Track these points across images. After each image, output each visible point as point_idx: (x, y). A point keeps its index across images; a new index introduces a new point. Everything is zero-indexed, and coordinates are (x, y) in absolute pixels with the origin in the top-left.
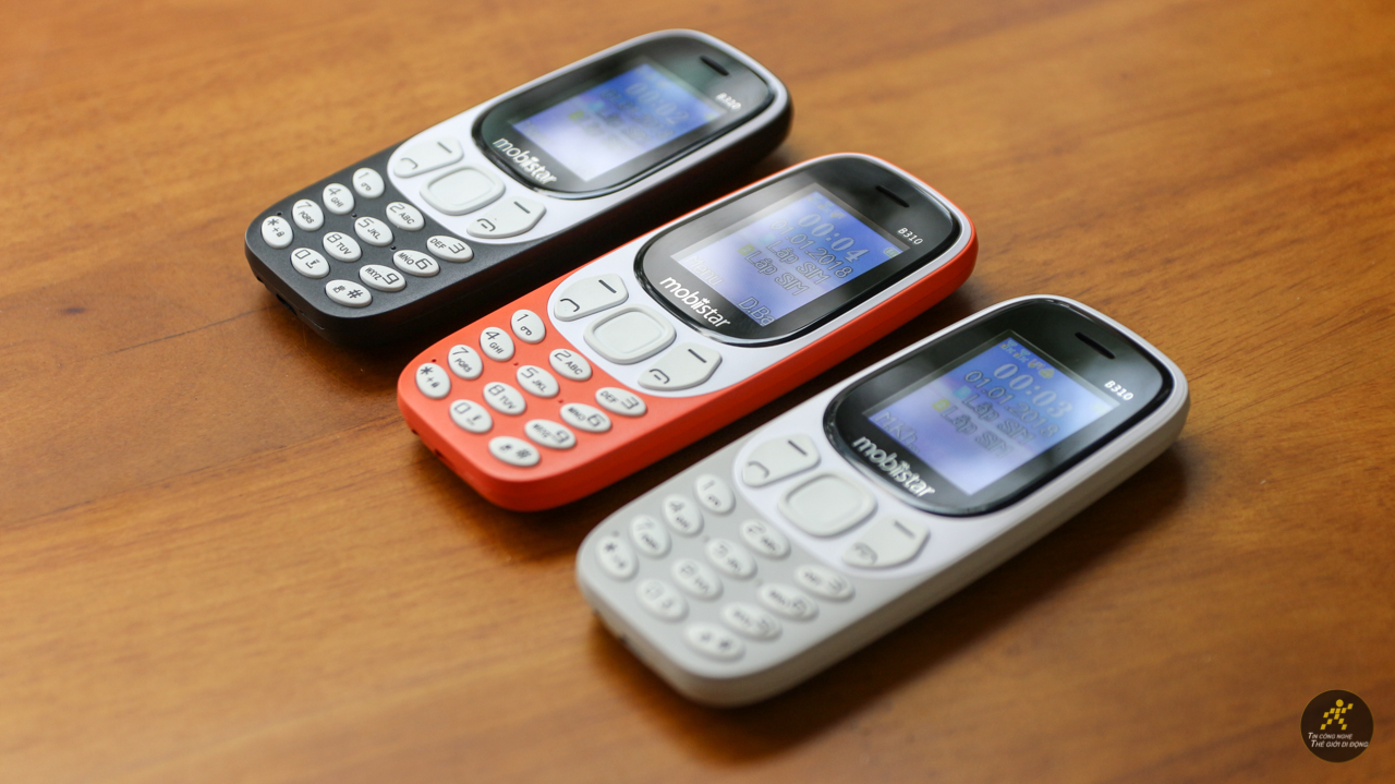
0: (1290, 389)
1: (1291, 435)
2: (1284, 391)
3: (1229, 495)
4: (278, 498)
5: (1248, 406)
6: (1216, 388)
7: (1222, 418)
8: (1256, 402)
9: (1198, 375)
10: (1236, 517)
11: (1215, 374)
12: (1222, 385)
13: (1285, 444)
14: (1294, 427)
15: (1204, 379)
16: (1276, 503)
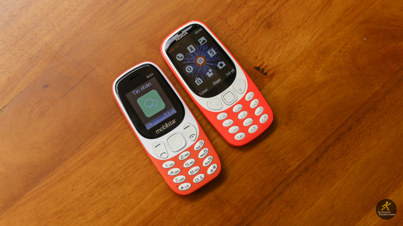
0: (317, 31)
1: (321, 45)
2: (316, 32)
3: (314, 67)
4: (123, 129)
5: (310, 39)
6: (303, 36)
7: (306, 45)
8: (312, 38)
9: (298, 33)
10: (317, 73)
11: (301, 31)
12: (303, 35)
13: (321, 49)
14: (321, 43)
15: (300, 34)
16: (324, 67)
